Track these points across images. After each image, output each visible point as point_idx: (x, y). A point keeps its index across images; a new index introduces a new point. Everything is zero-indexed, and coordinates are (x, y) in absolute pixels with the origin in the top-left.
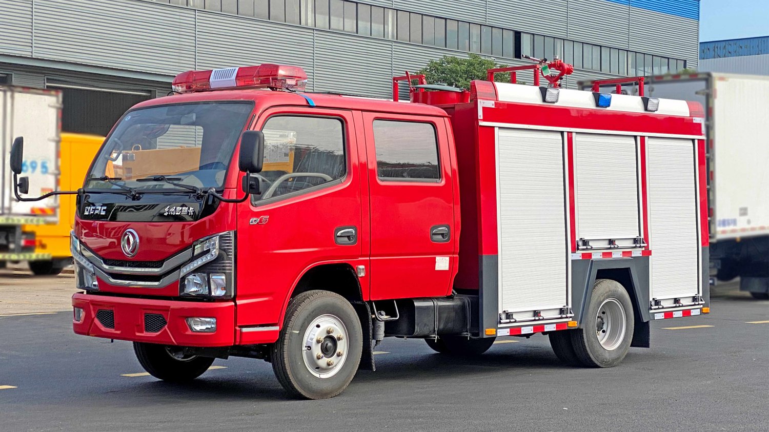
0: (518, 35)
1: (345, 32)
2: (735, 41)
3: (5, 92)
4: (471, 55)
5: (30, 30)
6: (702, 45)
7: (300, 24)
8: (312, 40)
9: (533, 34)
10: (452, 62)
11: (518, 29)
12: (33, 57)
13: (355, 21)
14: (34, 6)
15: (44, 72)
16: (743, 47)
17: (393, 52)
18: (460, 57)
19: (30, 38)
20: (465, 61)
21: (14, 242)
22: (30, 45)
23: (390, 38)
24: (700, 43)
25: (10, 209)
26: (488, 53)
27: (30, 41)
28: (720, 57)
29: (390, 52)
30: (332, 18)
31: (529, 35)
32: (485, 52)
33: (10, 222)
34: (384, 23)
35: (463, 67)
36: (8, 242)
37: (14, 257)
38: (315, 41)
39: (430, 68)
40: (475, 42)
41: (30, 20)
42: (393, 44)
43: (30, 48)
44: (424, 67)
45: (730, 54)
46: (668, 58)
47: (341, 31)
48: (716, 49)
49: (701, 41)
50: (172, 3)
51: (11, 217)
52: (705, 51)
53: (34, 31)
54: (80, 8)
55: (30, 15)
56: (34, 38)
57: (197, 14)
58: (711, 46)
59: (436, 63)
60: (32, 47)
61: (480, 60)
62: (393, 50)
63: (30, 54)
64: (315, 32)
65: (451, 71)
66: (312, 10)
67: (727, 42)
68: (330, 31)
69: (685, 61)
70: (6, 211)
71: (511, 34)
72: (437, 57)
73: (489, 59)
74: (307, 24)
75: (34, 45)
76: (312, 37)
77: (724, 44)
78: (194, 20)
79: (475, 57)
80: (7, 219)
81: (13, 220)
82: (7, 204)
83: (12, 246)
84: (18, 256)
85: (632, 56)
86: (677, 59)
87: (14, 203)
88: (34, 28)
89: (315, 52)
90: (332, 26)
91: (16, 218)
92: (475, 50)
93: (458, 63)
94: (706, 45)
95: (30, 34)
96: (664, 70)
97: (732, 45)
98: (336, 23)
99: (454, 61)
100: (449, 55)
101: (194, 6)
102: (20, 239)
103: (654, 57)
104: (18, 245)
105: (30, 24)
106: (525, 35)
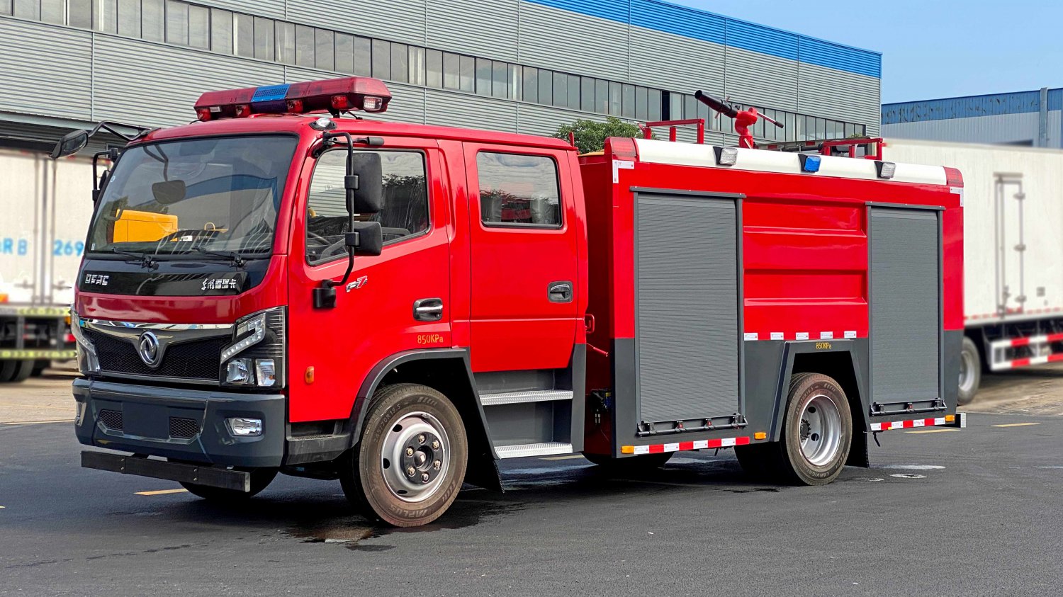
0: (666, 96)
1: (461, 91)
2: (925, 103)
3: (46, 160)
4: (609, 118)
5: (89, 89)
6: (885, 107)
7: (408, 82)
8: (423, 101)
9: (685, 95)
10: (587, 126)
11: (666, 88)
12: (93, 121)
13: (473, 79)
14: (94, 61)
15: (105, 138)
16: (934, 111)
17: (518, 115)
18: (597, 120)
19: (89, 98)
20: (603, 125)
21: (55, 337)
22: (89, 106)
23: (515, 99)
24: (882, 105)
25: (51, 298)
26: (631, 117)
27: (89, 102)
28: (907, 121)
29: (515, 115)
30: (446, 75)
31: (680, 95)
32: (626, 115)
33: (51, 314)
34: (508, 80)
35: (601, 133)
36: (49, 338)
37: (55, 354)
38: (426, 102)
39: (562, 134)
40: (615, 103)
41: (89, 78)
42: (519, 106)
43: (89, 110)
44: (555, 133)
45: (918, 118)
46: (844, 123)
47: (457, 90)
48: (902, 111)
49: (883, 102)
50: (258, 58)
51: (52, 307)
52: (890, 114)
53: (93, 90)
54: (149, 63)
55: (88, 71)
56: (93, 98)
57: (286, 70)
58: (896, 109)
59: (568, 128)
60: (91, 109)
61: (620, 124)
62: (519, 112)
63: (89, 117)
64: (426, 91)
65: (586, 136)
66: (422, 66)
67: (916, 104)
68: (443, 90)
69: (864, 126)
70: (46, 301)
71: (658, 95)
72: (570, 120)
73: (632, 124)
74: (416, 81)
75: (93, 107)
76: (423, 98)
77: (911, 106)
78: (283, 77)
79: (614, 121)
80: (48, 310)
81: (54, 311)
82: (47, 293)
83: (53, 342)
84: (60, 353)
85: (801, 121)
86: (855, 124)
87: (56, 292)
88: (93, 87)
89: (426, 115)
90: (446, 85)
91: (58, 309)
92: (615, 113)
93: (594, 128)
94: (890, 107)
95: (89, 94)
96: (840, 136)
97: (922, 107)
98: (451, 81)
99: (589, 125)
100: (584, 118)
101: (282, 61)
102: (63, 333)
103: (827, 121)
104: (60, 341)
105: (90, 82)
106: (674, 95)
